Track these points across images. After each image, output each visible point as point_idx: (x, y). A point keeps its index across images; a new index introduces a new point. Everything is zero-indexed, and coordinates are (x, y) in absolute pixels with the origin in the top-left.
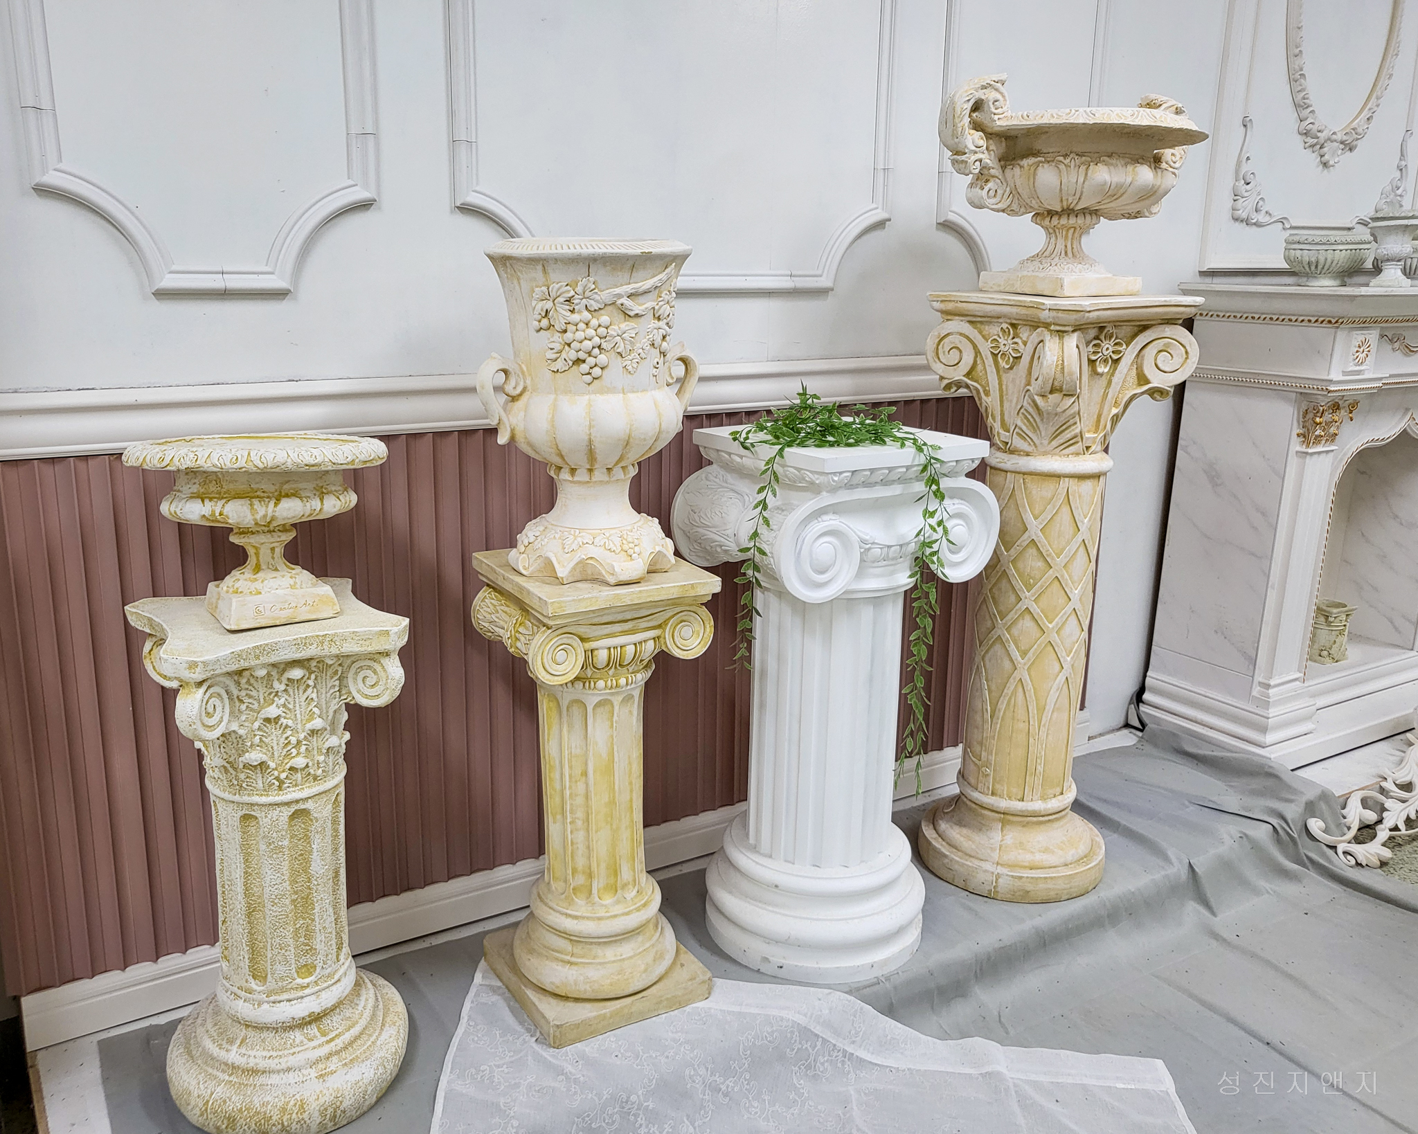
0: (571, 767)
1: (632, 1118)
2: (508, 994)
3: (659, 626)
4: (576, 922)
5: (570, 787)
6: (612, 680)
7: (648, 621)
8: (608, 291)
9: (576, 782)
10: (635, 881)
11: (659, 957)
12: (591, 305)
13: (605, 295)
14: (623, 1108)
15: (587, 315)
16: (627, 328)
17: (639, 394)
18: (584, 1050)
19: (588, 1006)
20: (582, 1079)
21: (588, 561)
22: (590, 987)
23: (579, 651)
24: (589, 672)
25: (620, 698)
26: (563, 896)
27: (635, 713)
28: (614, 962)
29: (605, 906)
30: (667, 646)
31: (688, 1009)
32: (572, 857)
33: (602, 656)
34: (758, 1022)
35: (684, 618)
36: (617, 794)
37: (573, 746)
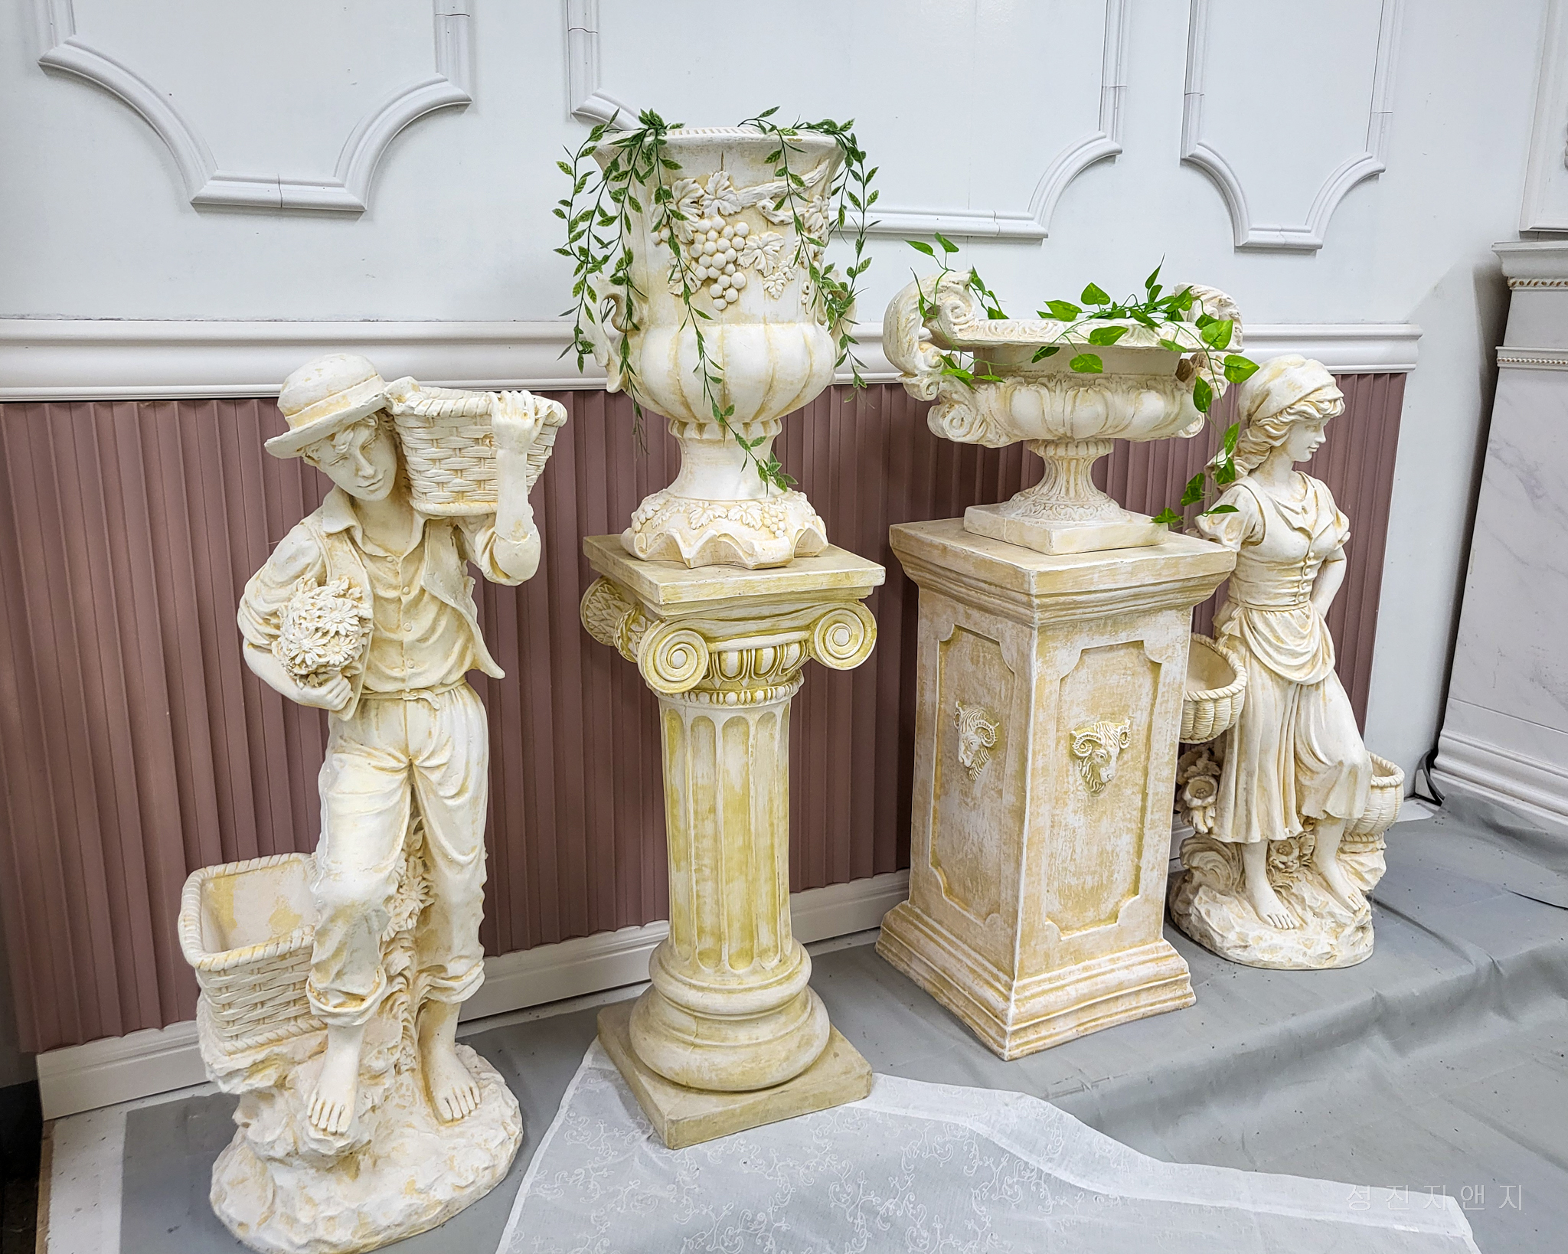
0: (696, 801)
1: (759, 1242)
2: (621, 1081)
3: (807, 627)
4: (700, 994)
5: (696, 826)
6: (746, 693)
7: (792, 619)
8: (745, 190)
9: (703, 820)
10: (776, 946)
11: (806, 1043)
12: (725, 208)
13: (743, 195)
14: (748, 1228)
15: (719, 221)
16: (770, 239)
17: (785, 325)
18: (706, 1155)
19: (714, 1098)
20: (697, 1190)
21: (721, 539)
22: (717, 1075)
23: (702, 653)
24: (717, 682)
25: (757, 717)
26: (687, 963)
27: (777, 736)
28: (748, 1046)
29: (739, 976)
30: (816, 653)
31: (840, 1109)
32: (698, 913)
33: (732, 660)
34: (926, 1130)
35: (839, 618)
36: (753, 838)
37: (700, 775)
